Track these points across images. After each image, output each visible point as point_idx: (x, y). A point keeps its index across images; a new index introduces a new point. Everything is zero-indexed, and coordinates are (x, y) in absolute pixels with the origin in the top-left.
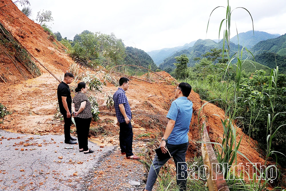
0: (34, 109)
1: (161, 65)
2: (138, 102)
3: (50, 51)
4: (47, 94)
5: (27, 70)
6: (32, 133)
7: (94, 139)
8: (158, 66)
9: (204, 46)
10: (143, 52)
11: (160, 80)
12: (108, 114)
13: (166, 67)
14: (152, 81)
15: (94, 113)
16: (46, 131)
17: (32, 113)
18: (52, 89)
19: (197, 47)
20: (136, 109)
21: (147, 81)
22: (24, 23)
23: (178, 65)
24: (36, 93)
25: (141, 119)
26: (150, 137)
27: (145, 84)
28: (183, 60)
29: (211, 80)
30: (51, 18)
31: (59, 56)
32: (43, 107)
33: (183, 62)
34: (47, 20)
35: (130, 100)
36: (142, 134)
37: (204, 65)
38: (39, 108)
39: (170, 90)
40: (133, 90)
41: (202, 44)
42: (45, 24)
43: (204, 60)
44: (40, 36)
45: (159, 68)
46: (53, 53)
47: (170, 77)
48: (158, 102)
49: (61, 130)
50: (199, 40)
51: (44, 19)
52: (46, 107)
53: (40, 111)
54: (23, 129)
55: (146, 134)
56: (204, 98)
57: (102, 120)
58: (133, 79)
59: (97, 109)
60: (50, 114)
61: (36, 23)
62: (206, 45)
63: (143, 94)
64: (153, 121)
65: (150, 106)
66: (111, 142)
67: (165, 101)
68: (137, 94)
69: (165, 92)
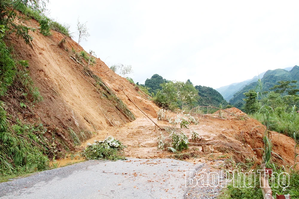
0: (141, 143)
1: (231, 101)
2: (215, 135)
3: (139, 100)
4: (146, 133)
5: (125, 116)
6: (147, 158)
7: (188, 160)
8: (228, 102)
9: (274, 77)
10: (212, 90)
11: (231, 116)
12: (194, 145)
13: (237, 102)
14: (224, 118)
15: (186, 144)
16: (154, 156)
17: (141, 146)
18: (148, 129)
19: (266, 78)
20: (214, 140)
21: (220, 119)
22: (116, 79)
23: (248, 100)
24: (138, 133)
25: (219, 146)
26: (226, 157)
27: (219, 121)
28: (251, 95)
29: (279, 113)
30: (132, 71)
31: (146, 103)
32: (147, 142)
33: (252, 97)
34: (129, 72)
35: (209, 134)
36: (220, 156)
37: (272, 98)
38: (144, 143)
39: (240, 124)
40: (209, 126)
41: (271, 74)
42: (128, 77)
43: (272, 93)
44: (128, 88)
45: (230, 104)
46: (141, 101)
47: (240, 112)
48: (230, 135)
49: (164, 156)
50: (269, 71)
51: (125, 72)
52: (149, 142)
53: (146, 144)
54: (139, 156)
55: (224, 156)
56: (273, 129)
57: (191, 149)
58: (208, 118)
59: (187, 141)
60: (153, 146)
61: (123, 78)
62: (276, 75)
63: (218, 129)
64: (228, 147)
65: (225, 138)
66: (200, 161)
67: (236, 133)
68: (213, 129)
69: (235, 126)
